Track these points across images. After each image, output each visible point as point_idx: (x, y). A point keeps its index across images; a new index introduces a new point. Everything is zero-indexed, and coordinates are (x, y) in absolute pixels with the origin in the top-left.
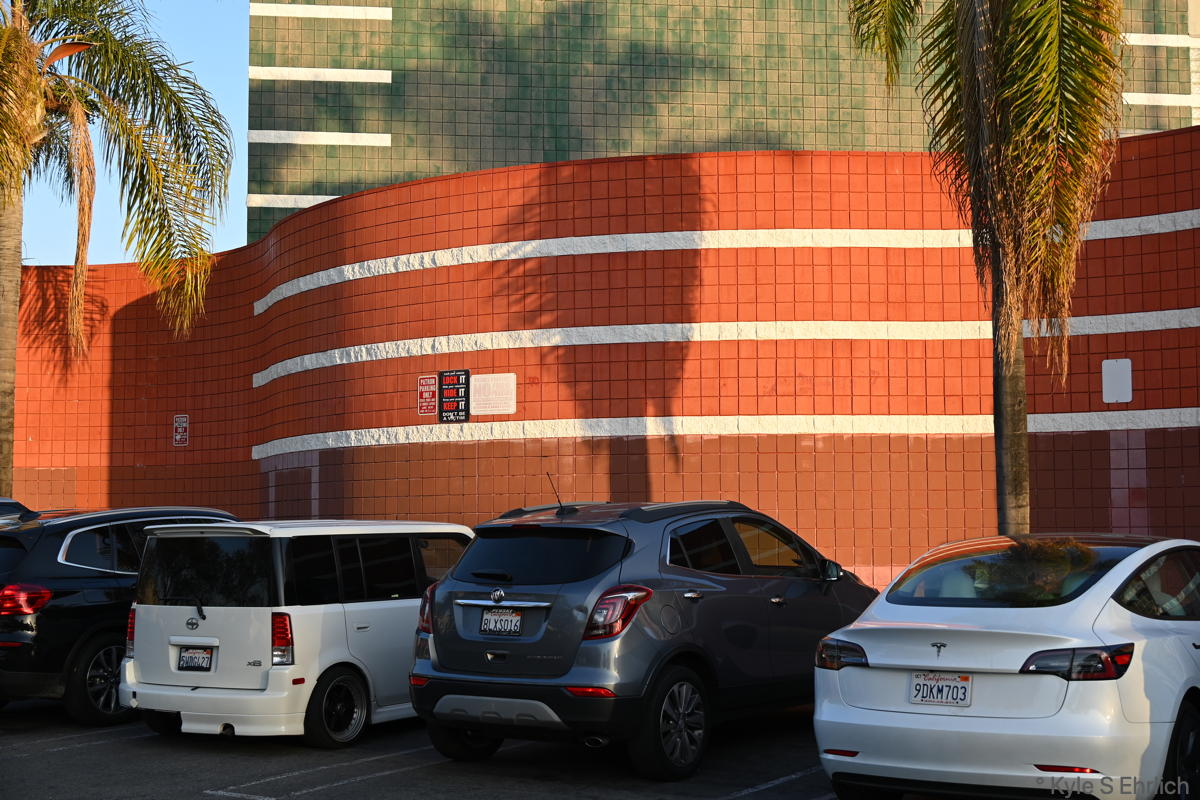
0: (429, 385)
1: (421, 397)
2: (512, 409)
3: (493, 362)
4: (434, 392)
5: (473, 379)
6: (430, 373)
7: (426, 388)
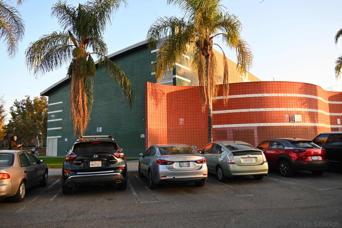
0: (287, 116)
1: (285, 118)
2: (301, 121)
3: (298, 113)
4: (288, 118)
5: (295, 115)
6: (287, 114)
7: (286, 116)
